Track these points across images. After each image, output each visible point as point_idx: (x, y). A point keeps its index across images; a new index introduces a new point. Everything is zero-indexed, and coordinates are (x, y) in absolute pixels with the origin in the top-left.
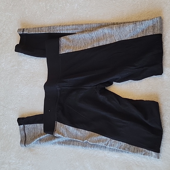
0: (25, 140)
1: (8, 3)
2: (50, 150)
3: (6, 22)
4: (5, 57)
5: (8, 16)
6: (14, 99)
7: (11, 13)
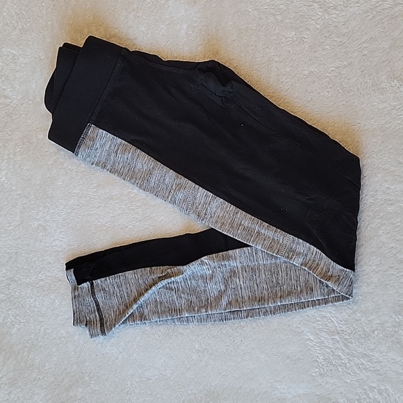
0: (101, 319)
1: (7, 24)
2: (134, 382)
3: (4, 70)
4: (6, 157)
5: (8, 56)
6: (35, 259)
7: (16, 48)
